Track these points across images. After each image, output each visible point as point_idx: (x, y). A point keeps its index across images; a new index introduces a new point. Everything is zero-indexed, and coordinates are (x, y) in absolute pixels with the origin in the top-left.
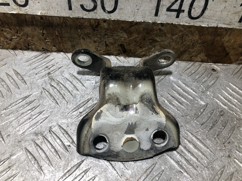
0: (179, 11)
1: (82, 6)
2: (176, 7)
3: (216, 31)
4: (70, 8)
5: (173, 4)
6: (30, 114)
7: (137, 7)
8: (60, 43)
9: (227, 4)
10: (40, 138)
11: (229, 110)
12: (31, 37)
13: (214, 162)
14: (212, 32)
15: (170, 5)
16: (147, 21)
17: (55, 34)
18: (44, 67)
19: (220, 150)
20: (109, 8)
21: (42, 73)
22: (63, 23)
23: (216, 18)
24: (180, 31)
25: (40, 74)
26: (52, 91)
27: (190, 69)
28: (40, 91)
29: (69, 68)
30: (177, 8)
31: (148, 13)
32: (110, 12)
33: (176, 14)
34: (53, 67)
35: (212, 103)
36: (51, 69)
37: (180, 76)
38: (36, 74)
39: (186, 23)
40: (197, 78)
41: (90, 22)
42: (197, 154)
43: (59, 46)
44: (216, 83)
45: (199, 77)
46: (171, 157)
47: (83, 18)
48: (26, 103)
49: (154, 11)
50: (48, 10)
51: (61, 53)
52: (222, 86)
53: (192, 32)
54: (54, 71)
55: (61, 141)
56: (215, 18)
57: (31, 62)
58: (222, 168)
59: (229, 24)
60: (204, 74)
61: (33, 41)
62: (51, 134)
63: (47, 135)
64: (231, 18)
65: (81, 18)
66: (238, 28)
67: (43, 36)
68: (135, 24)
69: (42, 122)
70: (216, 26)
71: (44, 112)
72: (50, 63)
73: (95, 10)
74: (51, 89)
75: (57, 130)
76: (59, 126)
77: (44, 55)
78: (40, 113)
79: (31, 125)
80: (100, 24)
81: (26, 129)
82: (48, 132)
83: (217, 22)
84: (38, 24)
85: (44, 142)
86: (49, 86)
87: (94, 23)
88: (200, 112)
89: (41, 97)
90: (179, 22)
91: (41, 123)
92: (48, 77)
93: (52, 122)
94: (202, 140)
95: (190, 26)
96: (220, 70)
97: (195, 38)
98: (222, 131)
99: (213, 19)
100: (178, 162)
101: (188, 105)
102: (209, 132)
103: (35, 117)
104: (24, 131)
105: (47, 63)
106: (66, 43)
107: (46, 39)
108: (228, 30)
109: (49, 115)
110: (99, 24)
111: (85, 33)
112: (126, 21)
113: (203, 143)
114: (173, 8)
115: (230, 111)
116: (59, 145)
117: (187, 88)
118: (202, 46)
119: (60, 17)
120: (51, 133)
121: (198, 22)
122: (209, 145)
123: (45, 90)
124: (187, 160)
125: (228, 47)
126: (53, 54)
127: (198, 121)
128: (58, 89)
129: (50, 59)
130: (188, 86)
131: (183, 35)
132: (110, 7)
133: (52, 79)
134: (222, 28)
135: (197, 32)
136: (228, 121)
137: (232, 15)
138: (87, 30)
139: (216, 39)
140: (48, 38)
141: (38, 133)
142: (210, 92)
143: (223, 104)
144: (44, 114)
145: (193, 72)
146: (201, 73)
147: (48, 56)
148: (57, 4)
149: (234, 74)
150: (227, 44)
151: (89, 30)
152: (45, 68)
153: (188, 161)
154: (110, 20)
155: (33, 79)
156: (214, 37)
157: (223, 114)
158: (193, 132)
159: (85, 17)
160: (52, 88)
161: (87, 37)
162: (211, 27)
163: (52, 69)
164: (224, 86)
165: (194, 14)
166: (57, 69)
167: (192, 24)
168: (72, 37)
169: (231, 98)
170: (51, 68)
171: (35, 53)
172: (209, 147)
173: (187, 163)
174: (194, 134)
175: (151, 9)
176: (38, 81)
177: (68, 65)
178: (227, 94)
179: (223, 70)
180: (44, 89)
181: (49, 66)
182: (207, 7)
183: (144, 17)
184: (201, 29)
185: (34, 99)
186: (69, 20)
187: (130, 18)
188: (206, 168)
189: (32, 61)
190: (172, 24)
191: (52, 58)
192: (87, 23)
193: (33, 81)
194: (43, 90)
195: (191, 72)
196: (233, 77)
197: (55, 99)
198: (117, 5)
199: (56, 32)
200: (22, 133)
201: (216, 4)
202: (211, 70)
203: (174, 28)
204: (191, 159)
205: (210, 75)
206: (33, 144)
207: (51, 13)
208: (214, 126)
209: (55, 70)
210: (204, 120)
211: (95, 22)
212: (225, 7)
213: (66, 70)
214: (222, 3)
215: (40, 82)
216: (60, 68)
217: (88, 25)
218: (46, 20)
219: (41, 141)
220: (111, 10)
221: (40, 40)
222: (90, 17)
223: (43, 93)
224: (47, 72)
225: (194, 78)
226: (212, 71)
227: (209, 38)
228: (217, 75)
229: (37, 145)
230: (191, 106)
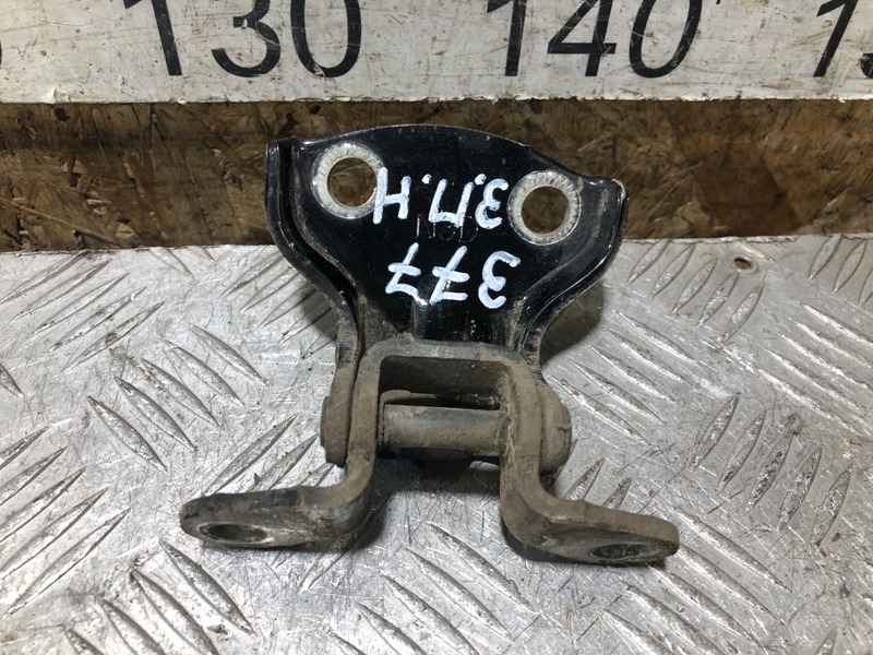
0: (597, 49)
1: (221, 57)
2: (583, 33)
3: (735, 115)
4: (174, 67)
5: (572, 23)
6: (43, 515)
7: (436, 44)
8: (144, 208)
9: (770, 10)
10: (95, 611)
11: (818, 411)
12: (26, 192)
13: (794, 624)
14: (721, 120)
15: (560, 27)
16: (477, 97)
17: (121, 174)
18: (86, 313)
19: (807, 569)
20: (327, 56)
21: (80, 340)
22: (149, 128)
23: (733, 66)
24: (605, 124)
25: (76, 343)
26: (130, 407)
27: (655, 266)
28: (80, 412)
29: (189, 306)
30: (589, 39)
31: (478, 66)
32: (331, 73)
33: (587, 59)
34: (124, 310)
35: (755, 390)
36: (117, 317)
37: (621, 299)
38: (58, 344)
39: (626, 91)
40: (684, 300)
41: (258, 115)
42: (724, 596)
43: (142, 220)
44: (756, 310)
45: (693, 296)
46: (628, 624)
47: (228, 103)
48: (22, 469)
49: (502, 56)
50: (85, 79)
51: (152, 249)
52: (781, 320)
53: (650, 124)
54: (132, 324)
55: (185, 613)
56: (729, 68)
57: (31, 296)
58: (825, 642)
59: (779, 87)
60: (710, 281)
61: (33, 208)
62: (137, 590)
63: (122, 597)
64: (787, 63)
65: (220, 104)
66: (815, 97)
67: (75, 185)
68: (431, 111)
69: (96, 544)
70: (734, 95)
71: (101, 501)
72: (113, 296)
73: (275, 69)
74: (126, 401)
75: (161, 568)
76: (172, 549)
77: (86, 264)
78: (87, 504)
79: (51, 560)
80: (296, 123)
81: (29, 579)
82: (128, 580)
83: (736, 81)
84: (49, 138)
85: (111, 629)
86: (116, 386)
87: (275, 117)
88: (715, 429)
89: (84, 437)
90: (598, 90)
91: (92, 549)
92: (107, 352)
93: (139, 539)
94: (737, 541)
95: (638, 101)
96: (765, 260)
97: (662, 146)
98: (804, 496)
99: (720, 70)
100: (660, 638)
101: (667, 406)
102: (760, 504)
103: (66, 524)
104: (23, 590)
105: (99, 297)
106: (170, 207)
107: (87, 197)
108: (779, 108)
109: (125, 507)
110: (292, 122)
111: (241, 159)
112: (398, 102)
113: (742, 552)
114: (571, 38)
115: (822, 414)
116: (175, 630)
117: (652, 340)
118: (686, 175)
119: (138, 104)
120: (138, 585)
121: (668, 84)
122: (767, 556)
123: (98, 407)
124: (692, 628)
125: (779, 169)
126: (119, 258)
127: (712, 467)
128: (154, 398)
129: (109, 277)
130: (658, 334)
131: (614, 139)
132: (333, 51)
133: (127, 358)
134: (755, 102)
135: (666, 124)
136: (821, 454)
137: (790, 51)
138: (249, 149)
139: (737, 142)
140: (94, 193)
141: (84, 594)
142: (739, 346)
143: (795, 389)
144: (103, 508)
145: (668, 276)
146: (697, 278)
147: (102, 266)
148: (119, 55)
149: (818, 273)
150: (778, 158)
151: (256, 148)
152: (92, 317)
153: (695, 631)
154: (333, 103)
155: (45, 364)
156: (728, 136)
157: (800, 428)
158: (699, 512)
159: (235, 98)
160: (128, 397)
161: (249, 177)
162: (716, 101)
163: (120, 318)
164: (786, 321)
165: (653, 55)
166: (143, 316)
167: (647, 95)
168: (190, 181)
169: (817, 361)
170: (116, 312)
171: (44, 261)
172: (766, 563)
173: (693, 640)
174: (704, 518)
175: (491, 47)
176: (69, 371)
177: (185, 296)
178: (802, 350)
179: (777, 258)
180: (94, 402)
181: (110, 306)
182: (699, 27)
183: (465, 83)
184: (679, 111)
185: (54, 449)
186: (172, 113)
187: (412, 91)
188: (768, 647)
189: (34, 291)
190: (574, 99)
191: (120, 272)
192: (244, 119)
193: (45, 376)
194: (90, 409)
195: (659, 277)
196: (814, 281)
197: (142, 441)
198: (359, 42)
199: (126, 165)
200: (17, 600)
201: (730, 13)
202: (734, 265)
203: (582, 115)
204: (704, 619)
205: (730, 282)
206: (66, 641)
207: (99, 93)
208: (773, 480)
209: (136, 321)
210: (735, 461)
211: (279, 115)
212: (763, 21)
213: (177, 318)
214: (750, 9)
215: (76, 374)
216: (155, 309)
217: (252, 127)
218: (79, 121)
219: (100, 626)
220: (337, 64)
221: (63, 202)
222: (256, 99)
223: (92, 422)
224: (102, 331)
225: (674, 302)
226: (738, 266)
227: (712, 141)
228: (756, 280)
229: (83, 641)
230: (680, 411)
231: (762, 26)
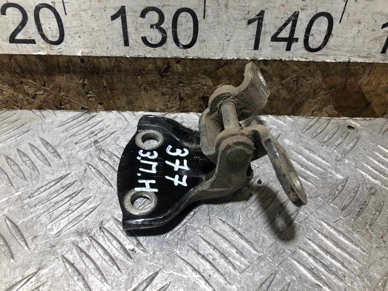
0: (290, 41)
1: (144, 39)
2: (285, 34)
3: (348, 69)
4: (126, 43)
5: (281, 30)
6: (68, 204)
7: (227, 37)
8: (109, 98)
9: (361, 26)
10: (86, 239)
11: (383, 186)
12: (65, 90)
13: (371, 268)
14: (342, 71)
15: (276, 31)
16: (242, 58)
17: (102, 85)
18: (87, 133)
19: (377, 247)
20: (185, 40)
21: (84, 142)
22: (114, 67)
23: (346, 48)
24: (294, 71)
25: (83, 143)
26: (102, 167)
27: (314, 127)
28: (83, 168)
29: (126, 133)
30: (287, 36)
31: (243, 45)
32: (186, 47)
33: (286, 44)
34: (101, 133)
35: (355, 177)
36: (98, 135)
37: (299, 139)
38: (76, 143)
39: (302, 57)
40: (325, 140)
41: (156, 63)
42: (340, 255)
43: (108, 104)
44: (356, 146)
45: (329, 139)
46: (298, 262)
47: (145, 58)
48: (61, 187)
49: (253, 42)
50: (93, 48)
51: (113, 111)
52: (367, 150)
53: (312, 72)
54: (104, 138)
55: (120, 243)
57: (67, 126)
58: (384, 276)
59: (366, 57)
60: (337, 133)
61: (67, 97)
62: (102, 233)
63: (96, 235)
64: (369, 48)
65: (142, 58)
66: (381, 62)
67: (84, 89)
68: (223, 64)
69: (87, 215)
70: (347, 60)
71: (90, 200)
72: (97, 127)
73: (164, 45)
74: (101, 165)
75: (112, 226)
76: (116, 219)
77: (88, 116)
78: (85, 201)
79: (70, 220)
80: (171, 67)
81: (62, 226)
82: (99, 229)
83: (348, 54)
84: (77, 70)
85: (92, 246)
86: (97, 159)
87: (162, 64)
88: (338, 190)
89: (84, 177)
90: (291, 56)
91: (86, 217)
92: (94, 147)
93: (103, 215)
94: (347, 234)
95: (307, 62)
96: (361, 127)
97: (317, 81)
98: (376, 219)
99: (341, 50)
100: (312, 269)
101: (317, 180)
102: (357, 220)
103: (77, 207)
104: (59, 229)
105: (92, 127)
106: (119, 99)
107: (88, 93)
108: (367, 66)
109: (99, 203)
110: (169, 66)
111: (148, 81)
112: (211, 59)
113: (348, 239)
114: (281, 35)
115: (385, 187)
116: (116, 249)
117: (312, 155)
118: (328, 93)
119: (111, 57)
120: (103, 231)
121: (320, 55)
122: (359, 241)
123: (90, 166)
124: (326, 266)
125: (368, 93)
126: (100, 114)
127: (336, 204)
128: (111, 164)
129: (96, 120)
130: (314, 152)
131: (297, 77)
132: (187, 38)
133: (101, 149)
134: (356, 63)
135: (319, 72)
136: (384, 203)
137: (370, 42)
138: (152, 77)
139: (349, 81)
140: (90, 92)
141: (82, 233)
142: (348, 159)
143: (373, 177)
144: (90, 203)
145: (319, 131)
146: (331, 132)
147: (94, 116)
148: (107, 38)
149: (384, 133)
150: (367, 88)
151: (154, 77)
152: (89, 134)
153: (327, 267)
154: (185, 59)
155: (71, 150)
156: (345, 78)
157: (375, 192)
158: (330, 221)
159: (148, 56)
160: (101, 164)
161: (151, 88)
162: (339, 62)
163: (100, 135)
164: (369, 150)
165: (314, 43)
166: (108, 135)
167: (311, 59)
168: (127, 89)
169: (383, 167)
170: (98, 133)
171: (72, 114)
172: (359, 244)
173: (327, 271)
174: (332, 224)
175: (248, 38)
176: (80, 153)
177: (125, 129)
178: (377, 163)
179: (366, 126)
180: (89, 165)
181: (96, 131)
182: (332, 32)
183: (238, 52)
184: (324, 67)
185: (74, 180)
186: (123, 61)
187: (216, 55)
188: (359, 277)
189: (68, 124)
190: (281, 60)
191: (100, 119)
192: (151, 65)
193: (71, 154)
194: (87, 167)
195: (315, 131)
196: (382, 136)
197: (106, 179)
198: (197, 35)
199: (104, 81)
200: (57, 233)
201: (345, 27)
202: (347, 128)
203: (284, 67)
204: (331, 263)
205: (345, 135)
206: (74, 249)
207: (97, 52)
208: (362, 212)
209: (106, 137)
210: (345, 203)
211: (164, 64)
212: (359, 30)
213: (122, 137)
214: (353, 25)
215: (82, 155)
216: (113, 133)
217: (154, 68)
218: (89, 64)
219: (88, 244)
220: (188, 43)
221: (79, 95)
222: (156, 56)
223: (87, 171)
224: (93, 139)
225: (321, 141)
226: (349, 128)
227: (339, 80)
228: (357, 134)
229: (81, 250)
230: (323, 182)
231: (358, 32)
